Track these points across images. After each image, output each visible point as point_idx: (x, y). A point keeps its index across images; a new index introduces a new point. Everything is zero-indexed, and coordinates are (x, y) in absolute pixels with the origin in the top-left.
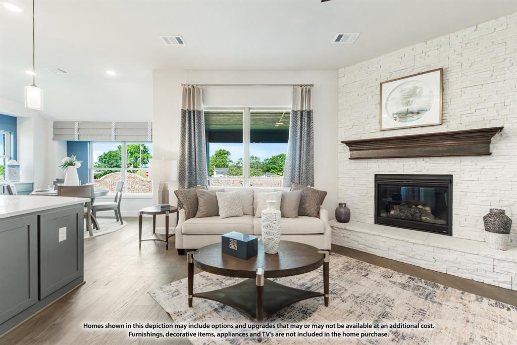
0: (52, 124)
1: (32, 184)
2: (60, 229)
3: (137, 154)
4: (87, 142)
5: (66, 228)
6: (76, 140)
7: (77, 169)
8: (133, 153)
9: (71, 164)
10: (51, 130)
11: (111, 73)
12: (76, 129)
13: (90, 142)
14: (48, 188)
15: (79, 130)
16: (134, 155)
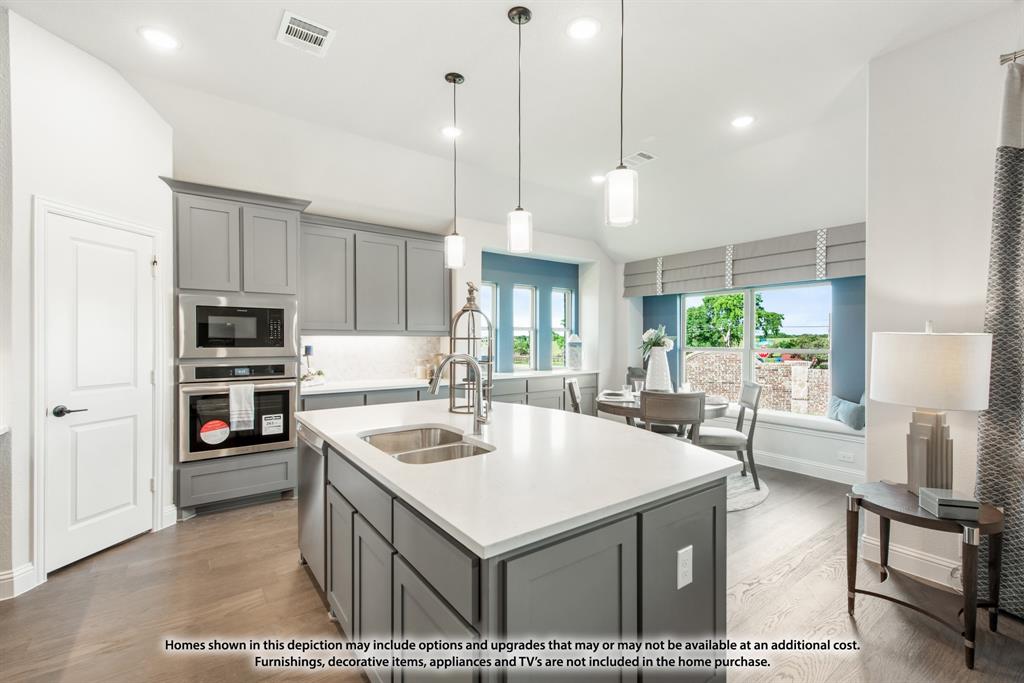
0: (621, 269)
1: (597, 374)
2: (680, 552)
3: (738, 311)
4: (675, 295)
5: (691, 547)
6: (659, 293)
7: (668, 353)
8: (730, 310)
9: (657, 343)
10: (621, 279)
11: (742, 123)
12: (659, 272)
13: (680, 295)
14: (621, 390)
15: (666, 273)
16: (732, 314)
